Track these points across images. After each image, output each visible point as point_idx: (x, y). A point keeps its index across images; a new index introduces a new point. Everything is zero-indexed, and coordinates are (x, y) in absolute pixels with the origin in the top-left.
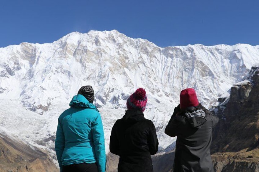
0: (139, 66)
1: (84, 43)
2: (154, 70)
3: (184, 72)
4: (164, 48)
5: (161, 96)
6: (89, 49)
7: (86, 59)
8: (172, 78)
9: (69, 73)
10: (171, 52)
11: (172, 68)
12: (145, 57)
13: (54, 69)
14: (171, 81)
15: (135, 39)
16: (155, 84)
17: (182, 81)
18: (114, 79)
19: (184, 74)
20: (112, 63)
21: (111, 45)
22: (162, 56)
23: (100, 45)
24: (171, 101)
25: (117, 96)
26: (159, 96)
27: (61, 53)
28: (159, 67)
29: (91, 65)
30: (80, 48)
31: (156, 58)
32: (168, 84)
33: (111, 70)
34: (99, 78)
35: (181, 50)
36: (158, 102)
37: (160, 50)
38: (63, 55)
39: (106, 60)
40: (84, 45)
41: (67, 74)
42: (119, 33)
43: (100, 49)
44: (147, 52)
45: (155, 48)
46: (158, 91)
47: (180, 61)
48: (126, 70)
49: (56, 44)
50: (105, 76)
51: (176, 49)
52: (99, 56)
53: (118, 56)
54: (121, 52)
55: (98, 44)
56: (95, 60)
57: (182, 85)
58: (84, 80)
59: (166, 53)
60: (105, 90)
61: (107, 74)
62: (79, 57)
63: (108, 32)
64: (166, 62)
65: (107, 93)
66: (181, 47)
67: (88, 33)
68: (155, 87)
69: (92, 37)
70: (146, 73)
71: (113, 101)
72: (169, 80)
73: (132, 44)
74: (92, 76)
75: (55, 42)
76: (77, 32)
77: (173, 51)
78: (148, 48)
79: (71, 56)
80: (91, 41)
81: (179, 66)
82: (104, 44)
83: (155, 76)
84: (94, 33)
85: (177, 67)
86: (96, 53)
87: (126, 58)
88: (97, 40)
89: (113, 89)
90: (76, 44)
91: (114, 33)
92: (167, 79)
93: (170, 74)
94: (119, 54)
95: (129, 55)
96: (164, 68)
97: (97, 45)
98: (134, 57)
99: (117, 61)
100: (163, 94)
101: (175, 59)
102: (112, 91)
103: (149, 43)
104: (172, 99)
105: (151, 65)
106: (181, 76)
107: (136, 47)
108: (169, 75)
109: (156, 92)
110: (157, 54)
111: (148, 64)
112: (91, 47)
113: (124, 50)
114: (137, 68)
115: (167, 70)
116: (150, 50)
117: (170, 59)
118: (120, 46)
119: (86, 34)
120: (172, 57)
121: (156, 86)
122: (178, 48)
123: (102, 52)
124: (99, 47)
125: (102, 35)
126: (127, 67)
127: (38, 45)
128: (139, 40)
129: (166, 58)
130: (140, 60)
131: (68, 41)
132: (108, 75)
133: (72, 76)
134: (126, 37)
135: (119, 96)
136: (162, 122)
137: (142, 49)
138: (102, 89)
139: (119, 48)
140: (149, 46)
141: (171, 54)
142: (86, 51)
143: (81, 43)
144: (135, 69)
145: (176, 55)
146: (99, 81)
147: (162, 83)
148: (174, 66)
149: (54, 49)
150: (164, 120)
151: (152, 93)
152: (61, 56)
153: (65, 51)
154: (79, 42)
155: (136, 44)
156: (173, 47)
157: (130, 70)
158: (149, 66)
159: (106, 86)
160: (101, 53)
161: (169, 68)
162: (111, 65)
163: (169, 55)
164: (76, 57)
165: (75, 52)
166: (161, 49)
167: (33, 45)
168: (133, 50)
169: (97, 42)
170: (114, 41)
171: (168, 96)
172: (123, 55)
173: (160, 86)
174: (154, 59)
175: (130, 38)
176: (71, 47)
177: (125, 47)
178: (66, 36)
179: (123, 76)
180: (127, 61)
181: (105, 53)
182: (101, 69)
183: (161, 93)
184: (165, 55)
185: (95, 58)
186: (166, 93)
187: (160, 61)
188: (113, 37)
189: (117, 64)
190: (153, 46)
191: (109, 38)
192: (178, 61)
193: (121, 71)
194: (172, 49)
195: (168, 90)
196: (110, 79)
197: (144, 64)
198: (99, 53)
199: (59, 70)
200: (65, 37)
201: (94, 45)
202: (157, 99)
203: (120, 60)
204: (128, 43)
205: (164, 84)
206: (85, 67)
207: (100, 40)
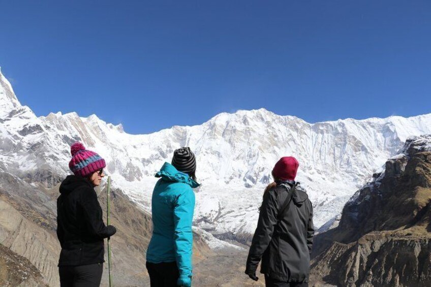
0: (288, 144)
1: (232, 123)
2: (305, 147)
3: (336, 148)
4: (314, 124)
5: (313, 173)
6: (238, 128)
7: (235, 139)
8: (324, 154)
9: (219, 155)
10: (321, 128)
11: (323, 144)
12: (295, 134)
13: (204, 150)
14: (323, 158)
15: (284, 116)
16: (306, 161)
17: (334, 158)
18: (264, 158)
19: (336, 150)
20: (261, 142)
21: (260, 124)
22: (312, 132)
23: (248, 125)
24: (324, 179)
25: (267, 175)
26: (311, 174)
27: (210, 134)
28: (310, 143)
29: (241, 145)
30: (228, 128)
31: (306, 134)
32: (320, 161)
33: (260, 149)
34: (249, 157)
35: (331, 126)
36: (310, 180)
37: (310, 127)
38: (212, 136)
39: (255, 139)
40: (233, 125)
41: (217, 155)
42: (267, 112)
43: (248, 128)
44: (297, 129)
45: (304, 125)
46: (310, 168)
47: (331, 137)
48: (275, 148)
49: (205, 125)
50: (254, 156)
51: (326, 125)
52: (247, 135)
53: (266, 134)
54: (270, 130)
55: (247, 123)
56: (244, 139)
57: (334, 161)
58: (234, 160)
59: (316, 129)
60: (255, 169)
61: (256, 153)
62: (227, 137)
63: (256, 111)
64: (317, 138)
65: (257, 173)
66: (331, 123)
67: (237, 113)
68: (306, 165)
69: (240, 117)
70: (297, 151)
71: (264, 180)
72: (320, 157)
73: (281, 122)
74: (242, 156)
75: (204, 124)
76: (226, 113)
77: (323, 126)
78: (297, 124)
79: (220, 137)
80: (239, 121)
81: (331, 142)
82: (252, 123)
83: (306, 153)
84: (242, 113)
85: (328, 143)
86: (245, 132)
87: (276, 136)
88: (245, 119)
89: (263, 169)
90: (225, 124)
91: (262, 111)
92: (319, 156)
93: (322, 150)
94: (268, 133)
95: (278, 133)
96: (315, 145)
97: (245, 124)
98: (284, 135)
99: (266, 139)
100: (315, 171)
101: (325, 134)
102: (262, 171)
103: (299, 119)
104: (324, 176)
105: (301, 142)
106: (333, 152)
107: (285, 125)
108: (320, 151)
109: (307, 170)
110: (307, 131)
111: (298, 141)
112: (240, 127)
113: (273, 128)
114: (287, 145)
115: (318, 147)
116: (299, 126)
117: (320, 135)
118: (268, 124)
119: (234, 114)
120: (322, 132)
121: (307, 163)
122: (329, 124)
123: (251, 131)
124: (247, 126)
125: (250, 114)
126: (277, 145)
127: (188, 127)
128: (288, 117)
129: (316, 134)
130: (290, 137)
131: (217, 123)
132: (258, 154)
133: (221, 157)
134: (275, 115)
135: (269, 175)
136: (315, 200)
137: (291, 126)
138: (252, 169)
139: (268, 126)
140: (298, 122)
141: (321, 130)
142: (235, 131)
143: (230, 123)
144: (285, 147)
145: (327, 131)
146: (249, 161)
147: (313, 161)
148: (325, 142)
149: (203, 131)
150: (317, 199)
151: (304, 171)
152: (210, 137)
153: (214, 132)
154: (228, 123)
155: (285, 122)
156: (323, 123)
157: (279, 148)
158: (299, 143)
159: (256, 166)
160: (250, 133)
161: (320, 145)
162: (260, 144)
163: (320, 131)
164: (225, 137)
165: (224, 132)
166: (311, 125)
167: (184, 128)
168: (283, 128)
169: (245, 121)
170: (262, 119)
171: (320, 173)
172: (272, 133)
173: (311, 164)
174: (304, 136)
175: (278, 116)
176: (220, 128)
177: (273, 125)
178: (215, 117)
179: (273, 154)
180: (276, 139)
181: (254, 131)
182: (250, 148)
183: (313, 170)
184: (315, 131)
185: (244, 137)
186: (318, 170)
187: (311, 138)
188: (261, 115)
189: (266, 142)
190: (303, 123)
191: (257, 116)
192: (329, 137)
193: (271, 149)
194: (322, 125)
195: (320, 167)
196: (260, 158)
197: (294, 141)
198: (248, 132)
199: (208, 151)
200: (213, 119)
201: (243, 125)
202: (309, 177)
203: (269, 139)
204: (276, 120)
205: (315, 161)
206: (234, 147)
207: (248, 119)
